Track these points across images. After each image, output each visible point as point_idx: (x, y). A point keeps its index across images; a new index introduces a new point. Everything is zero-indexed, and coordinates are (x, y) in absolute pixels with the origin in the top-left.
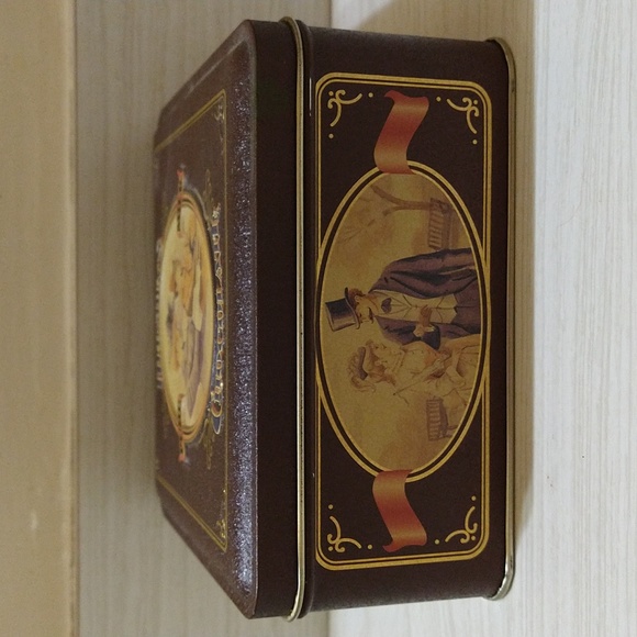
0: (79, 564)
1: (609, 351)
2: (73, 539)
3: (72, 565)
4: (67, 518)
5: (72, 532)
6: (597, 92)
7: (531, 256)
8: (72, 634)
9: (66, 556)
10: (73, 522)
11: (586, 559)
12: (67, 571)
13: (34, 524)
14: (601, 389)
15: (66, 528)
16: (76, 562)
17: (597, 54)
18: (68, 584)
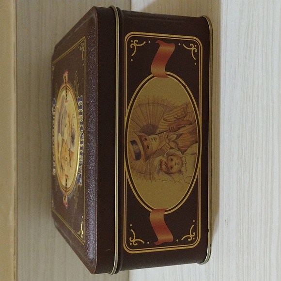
1: (253, 166)
2: (15, 243)
4: (12, 233)
6: (248, 52)
9: (12, 251)
14: (249, 183)
15: (12, 238)
16: (16, 253)
18: (13, 263)
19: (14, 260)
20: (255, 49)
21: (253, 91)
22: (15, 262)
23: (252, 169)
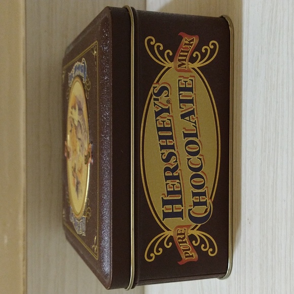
0: (27, 259)
1: (277, 159)
2: (24, 248)
3: (24, 260)
4: (22, 238)
5: (24, 245)
6: (272, 38)
7: (240, 115)
8: (24, 293)
9: (21, 256)
10: (24, 241)
11: (266, 258)
12: (21, 263)
13: (6, 241)
14: (273, 177)
15: (21, 243)
16: (26, 259)
17: (272, 20)
18: (22, 269)
19: (24, 266)
20: (280, 34)
21: (277, 79)
22: (25, 268)
23: (277, 162)
